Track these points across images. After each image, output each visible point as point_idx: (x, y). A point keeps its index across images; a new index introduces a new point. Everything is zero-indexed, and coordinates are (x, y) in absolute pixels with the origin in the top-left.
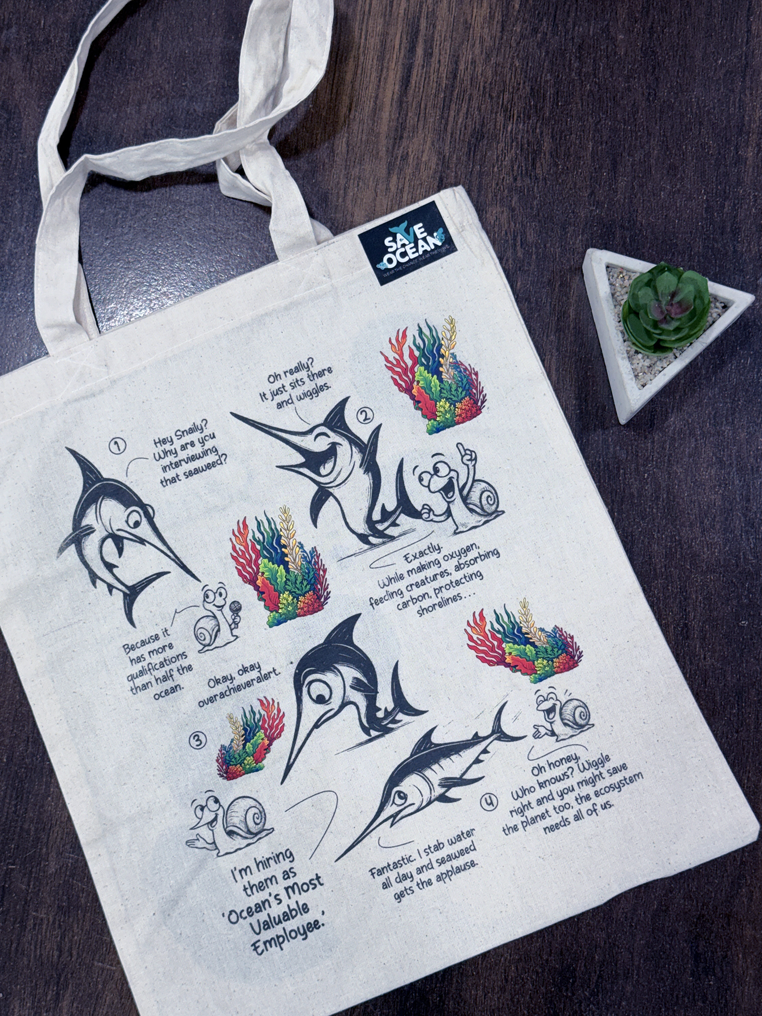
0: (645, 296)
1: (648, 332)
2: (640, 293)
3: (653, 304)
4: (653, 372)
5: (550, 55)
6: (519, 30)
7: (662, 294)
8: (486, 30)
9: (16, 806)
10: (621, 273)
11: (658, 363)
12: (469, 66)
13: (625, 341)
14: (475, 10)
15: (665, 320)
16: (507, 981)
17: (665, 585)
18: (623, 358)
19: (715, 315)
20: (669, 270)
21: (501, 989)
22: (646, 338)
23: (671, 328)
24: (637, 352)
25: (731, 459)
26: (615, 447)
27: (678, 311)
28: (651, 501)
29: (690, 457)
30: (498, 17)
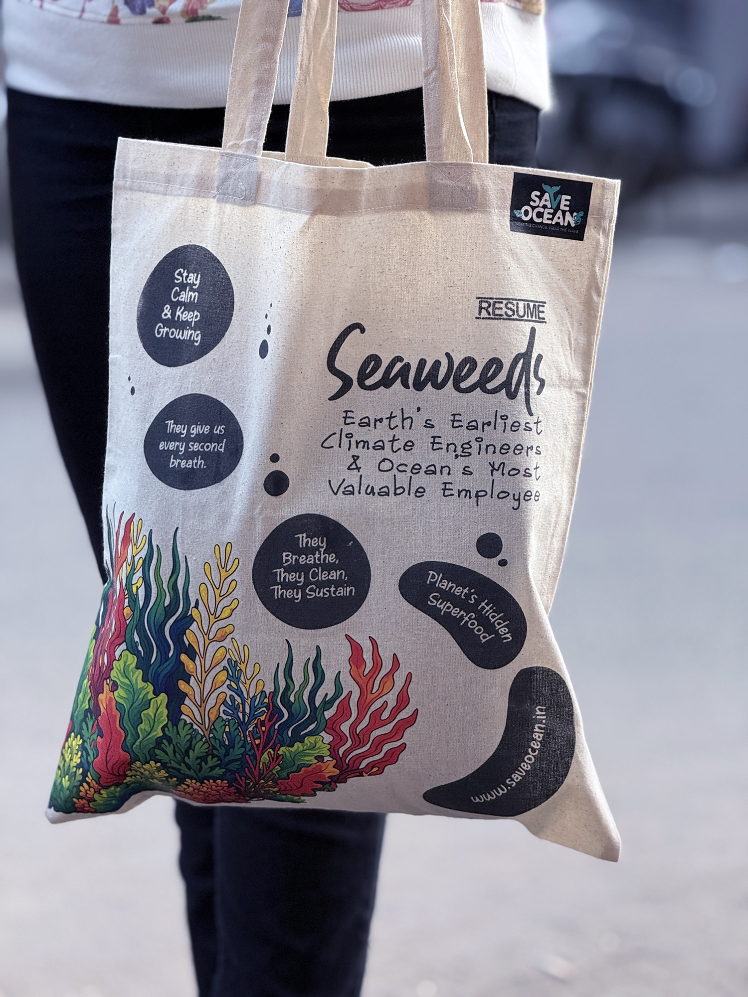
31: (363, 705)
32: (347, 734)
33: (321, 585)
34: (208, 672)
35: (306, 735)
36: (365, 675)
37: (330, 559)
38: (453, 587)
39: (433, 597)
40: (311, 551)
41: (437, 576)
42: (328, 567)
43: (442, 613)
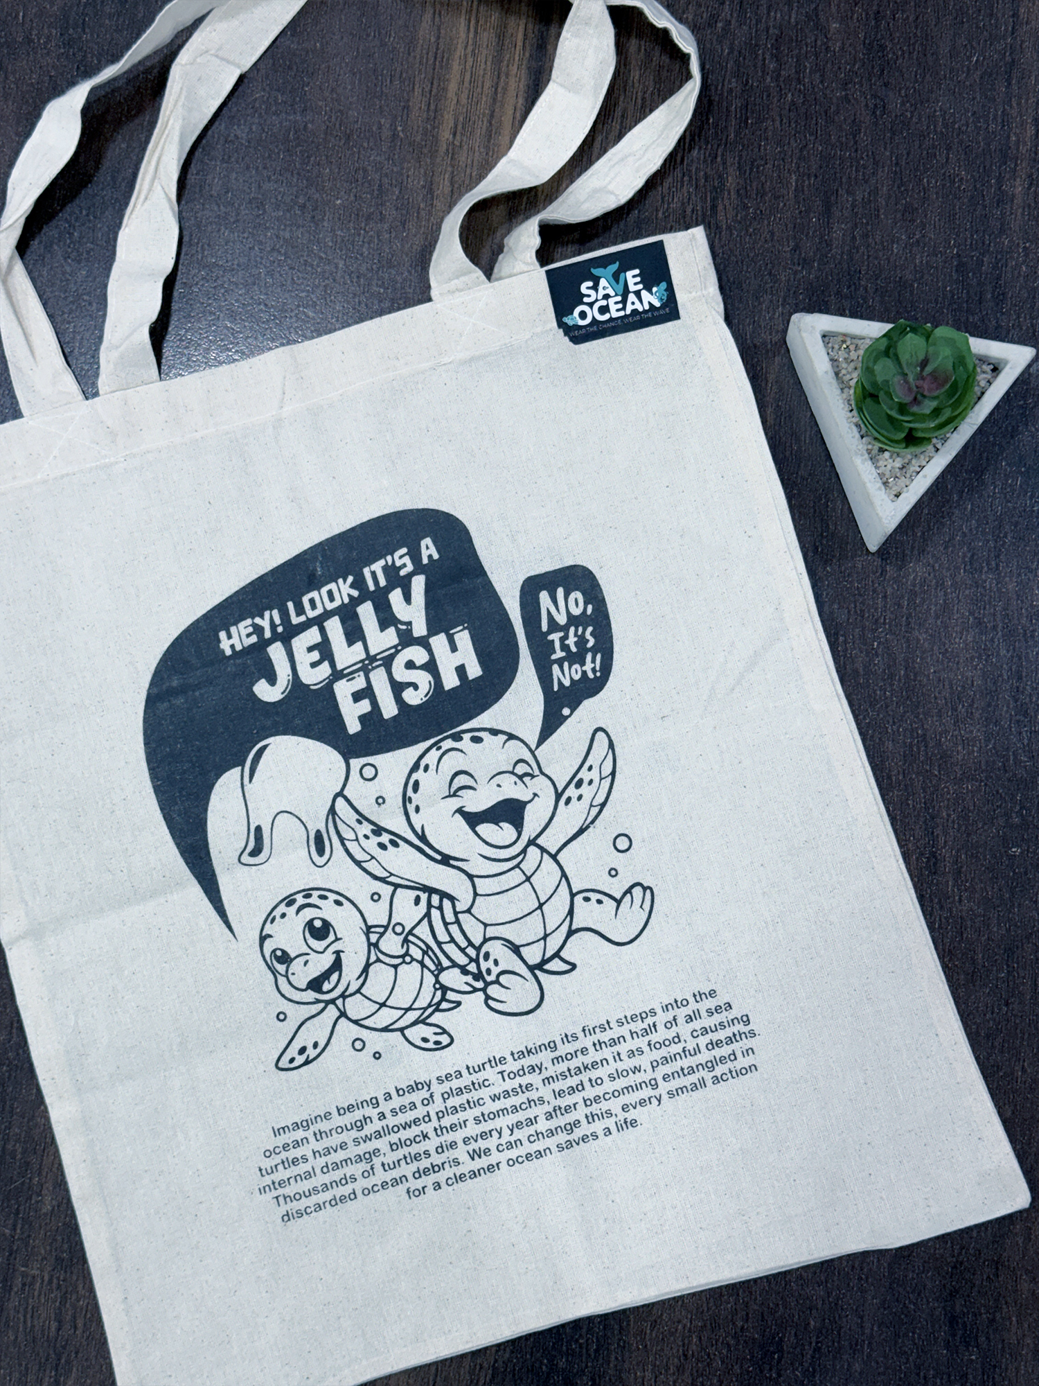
0: (884, 370)
1: (893, 420)
2: (878, 367)
3: (897, 380)
4: (908, 475)
7: (907, 364)
10: (844, 342)
11: (914, 461)
13: (862, 437)
15: (916, 401)
18: (863, 461)
19: (983, 383)
20: (912, 330)
22: (892, 428)
23: (927, 411)
24: (882, 450)
27: (933, 385)
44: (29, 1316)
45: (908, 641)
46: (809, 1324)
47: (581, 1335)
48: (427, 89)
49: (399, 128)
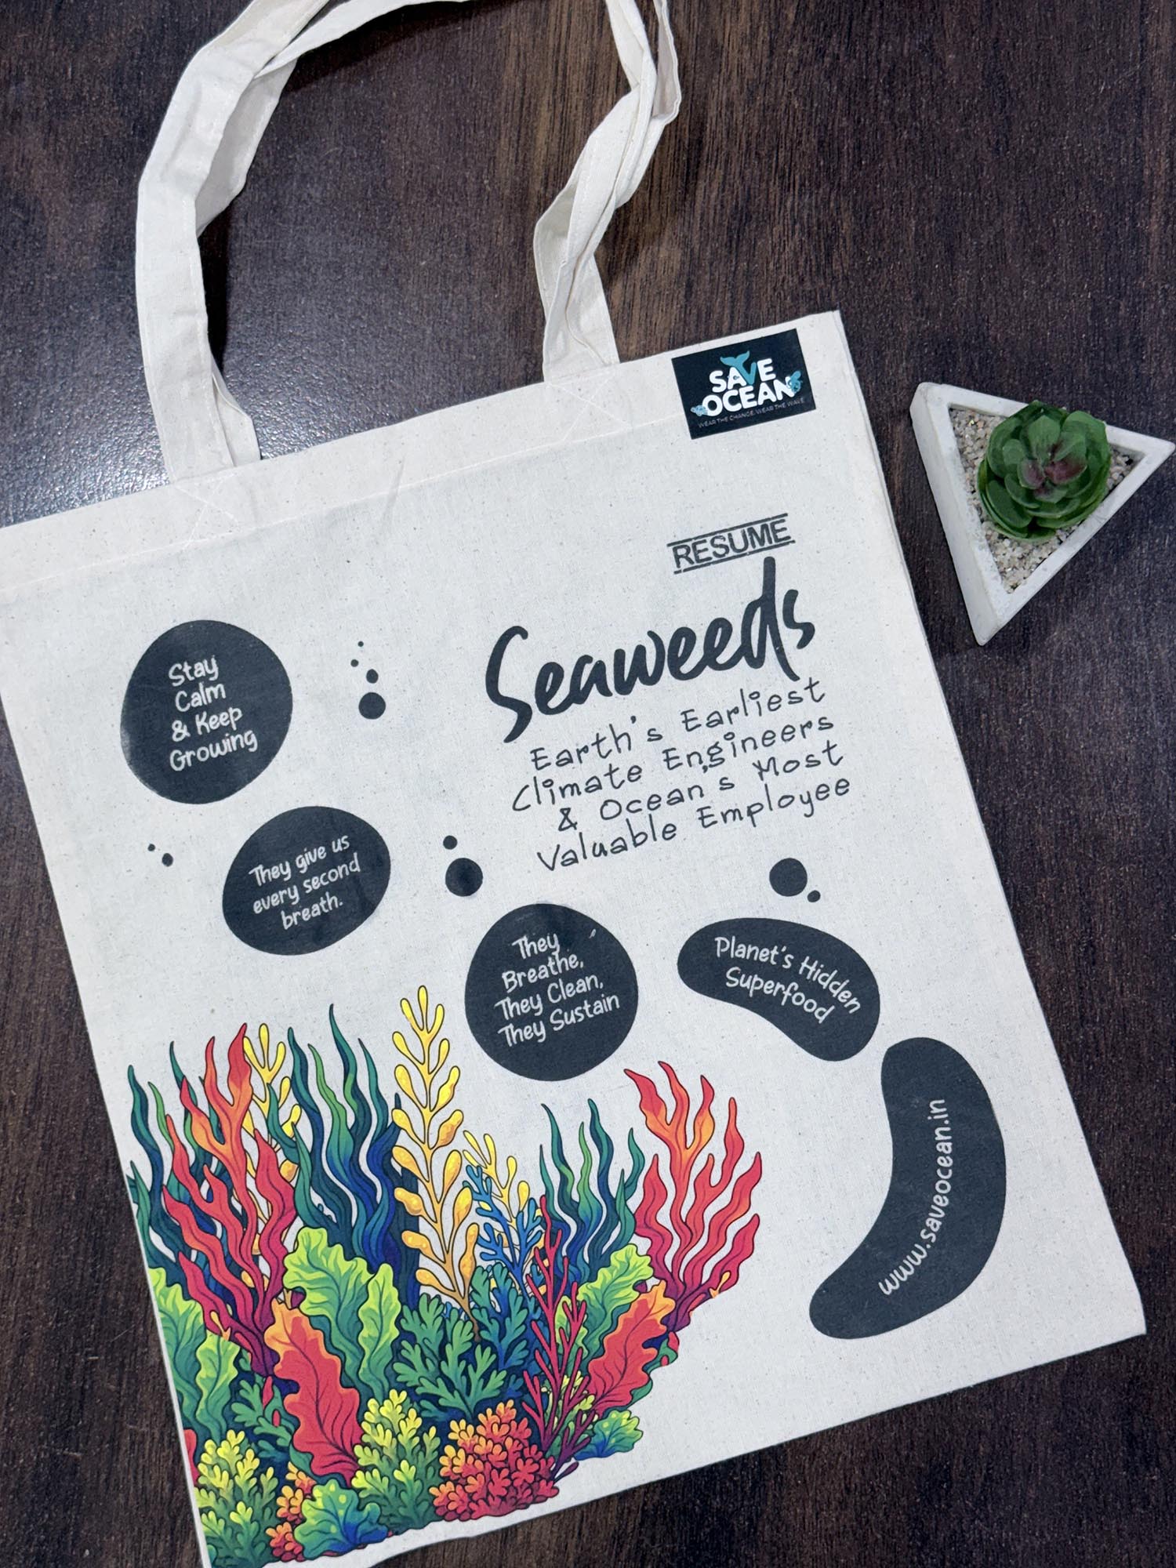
0: (1013, 452)
1: (1017, 507)
2: (1006, 449)
3: (1026, 465)
4: (1027, 567)
5: (845, 89)
6: (796, 52)
7: (1037, 449)
8: (747, 56)
9: (94, 1265)
10: (971, 417)
11: (1035, 552)
12: (723, 111)
13: (982, 521)
14: (728, 25)
15: (1044, 488)
16: (848, 1490)
17: (1057, 884)
18: (981, 548)
19: (1116, 476)
20: (1046, 413)
21: (840, 1503)
22: (1014, 514)
23: (1055, 500)
24: (1002, 537)
25: (1147, 690)
26: (971, 680)
27: (1063, 472)
28: (1030, 758)
29: (1085, 690)
30: (763, 35)
31: (680, 1172)
32: (669, 1226)
33: (569, 1004)
34: (442, 1201)
35: (611, 1250)
36: (669, 1121)
37: (571, 963)
38: (754, 951)
39: (731, 975)
40: (540, 959)
41: (728, 942)
42: (571, 976)
43: (751, 995)
44: (140, 1477)
45: (1055, 716)
46: (978, 1450)
47: (734, 1473)
48: (515, 138)
49: (486, 182)
